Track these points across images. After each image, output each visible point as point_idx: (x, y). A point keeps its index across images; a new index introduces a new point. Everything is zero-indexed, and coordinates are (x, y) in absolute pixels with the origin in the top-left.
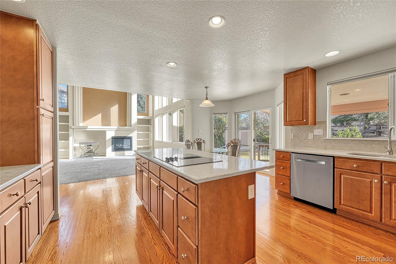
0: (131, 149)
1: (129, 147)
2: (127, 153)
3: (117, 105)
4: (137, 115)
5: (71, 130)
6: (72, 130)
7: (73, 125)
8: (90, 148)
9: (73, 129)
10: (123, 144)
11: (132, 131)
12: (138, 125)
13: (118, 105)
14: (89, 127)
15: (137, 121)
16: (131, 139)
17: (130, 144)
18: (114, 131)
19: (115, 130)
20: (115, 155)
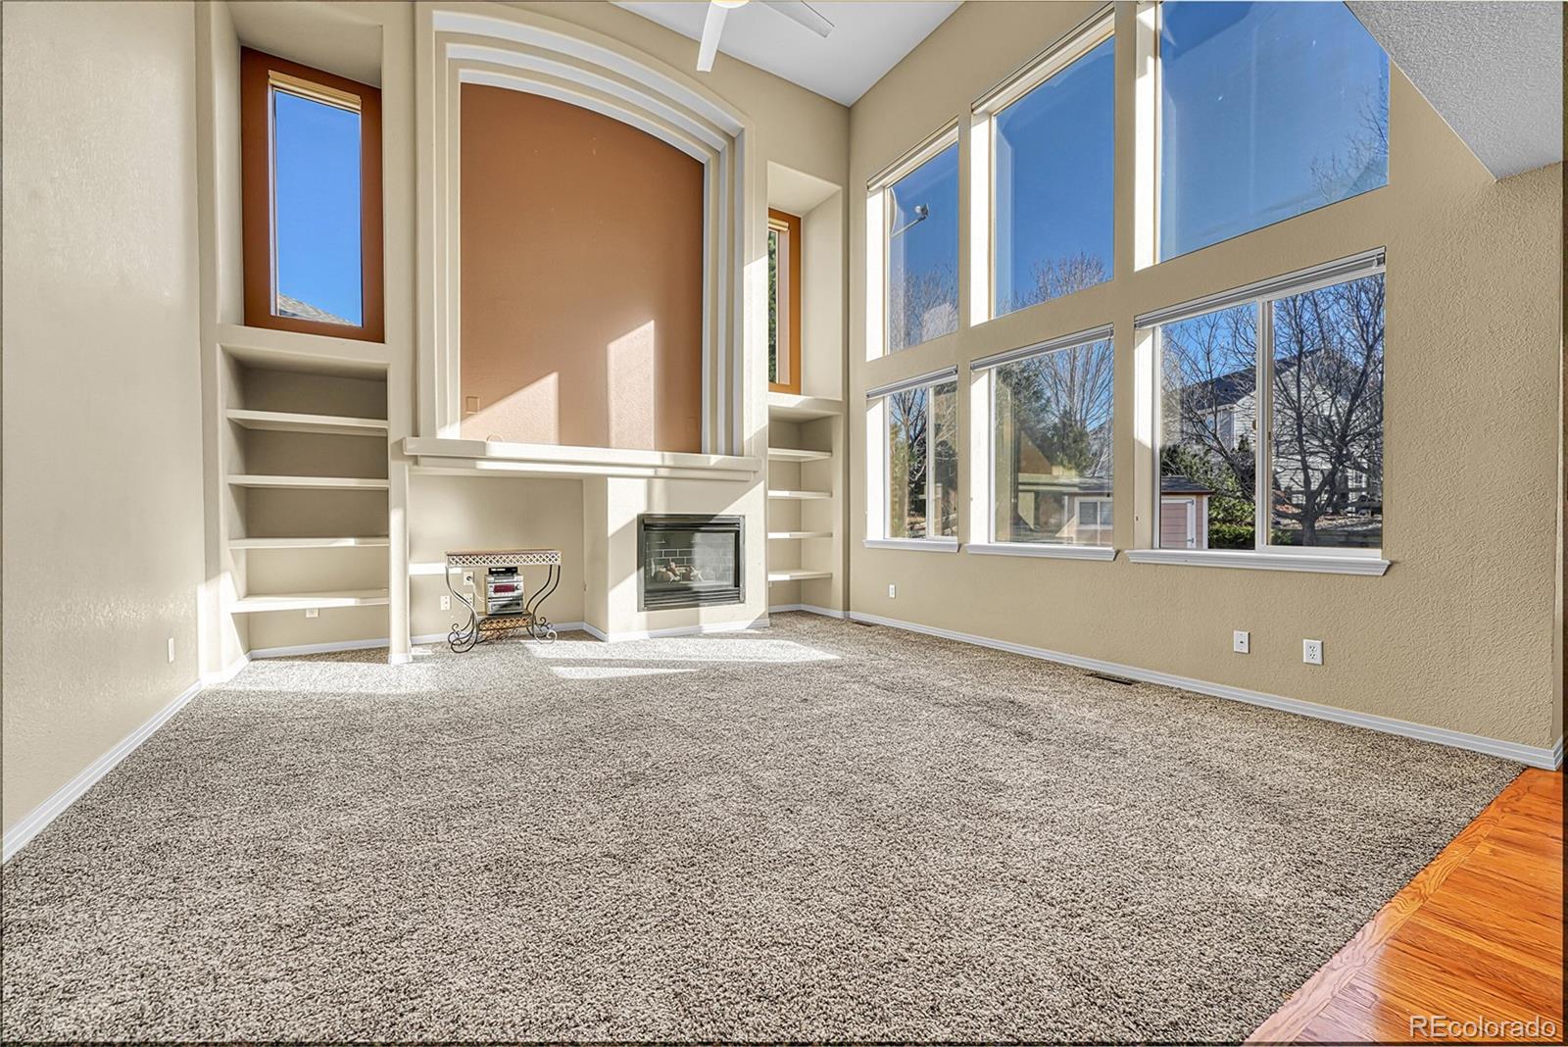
0: (734, 592)
1: (729, 582)
2: (713, 617)
3: (649, 321)
4: (770, 391)
5: (400, 463)
6: (407, 465)
7: (416, 434)
8: (512, 589)
9: (415, 459)
10: (689, 563)
11: (739, 482)
12: (772, 451)
13: (652, 323)
14: (496, 449)
15: (767, 423)
16: (737, 533)
17: (732, 565)
18: (645, 480)
19: (650, 472)
20: (644, 635)
